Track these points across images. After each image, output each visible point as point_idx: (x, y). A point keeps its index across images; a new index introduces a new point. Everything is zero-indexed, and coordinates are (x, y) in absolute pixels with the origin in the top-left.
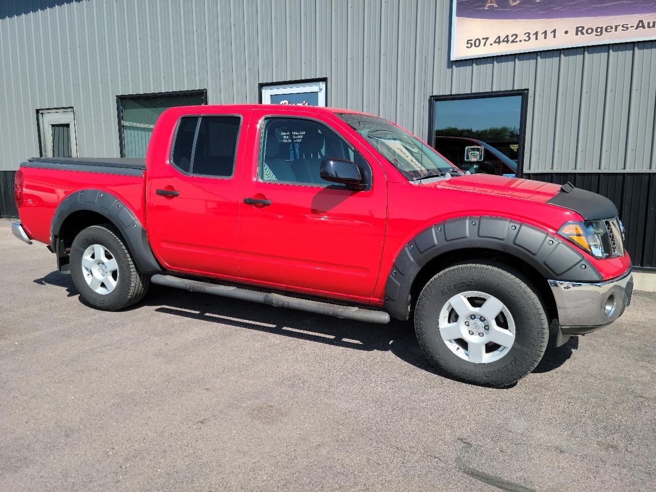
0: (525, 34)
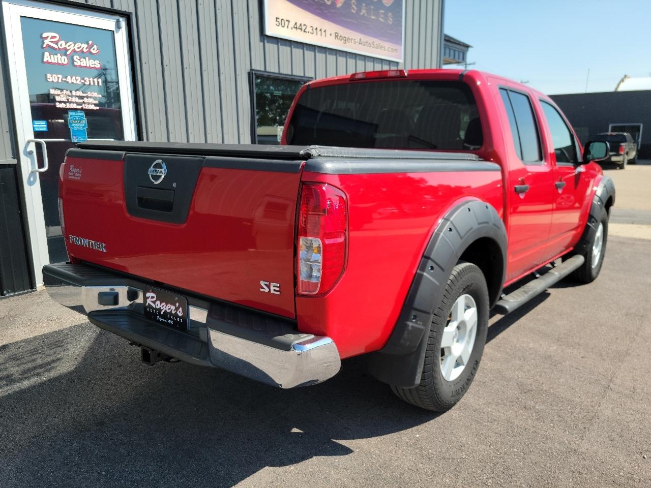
0: (311, 27)
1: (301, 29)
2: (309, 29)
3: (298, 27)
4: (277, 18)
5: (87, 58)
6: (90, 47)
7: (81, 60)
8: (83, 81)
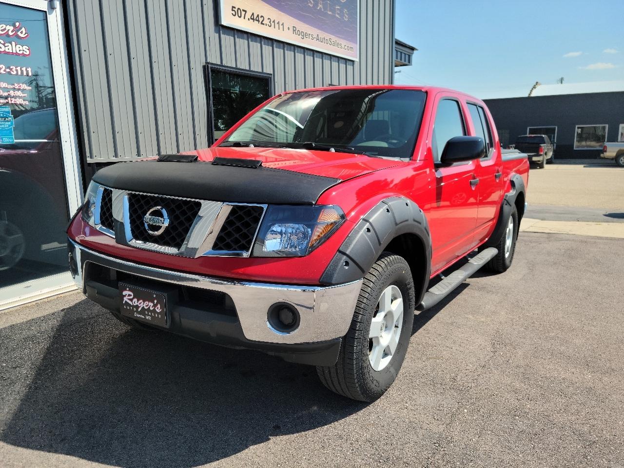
0: (269, 19)
1: (258, 21)
2: (266, 21)
3: (255, 18)
4: (233, 7)
5: (13, 43)
6: (17, 29)
7: (6, 45)
8: (8, 70)
